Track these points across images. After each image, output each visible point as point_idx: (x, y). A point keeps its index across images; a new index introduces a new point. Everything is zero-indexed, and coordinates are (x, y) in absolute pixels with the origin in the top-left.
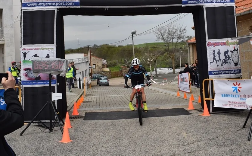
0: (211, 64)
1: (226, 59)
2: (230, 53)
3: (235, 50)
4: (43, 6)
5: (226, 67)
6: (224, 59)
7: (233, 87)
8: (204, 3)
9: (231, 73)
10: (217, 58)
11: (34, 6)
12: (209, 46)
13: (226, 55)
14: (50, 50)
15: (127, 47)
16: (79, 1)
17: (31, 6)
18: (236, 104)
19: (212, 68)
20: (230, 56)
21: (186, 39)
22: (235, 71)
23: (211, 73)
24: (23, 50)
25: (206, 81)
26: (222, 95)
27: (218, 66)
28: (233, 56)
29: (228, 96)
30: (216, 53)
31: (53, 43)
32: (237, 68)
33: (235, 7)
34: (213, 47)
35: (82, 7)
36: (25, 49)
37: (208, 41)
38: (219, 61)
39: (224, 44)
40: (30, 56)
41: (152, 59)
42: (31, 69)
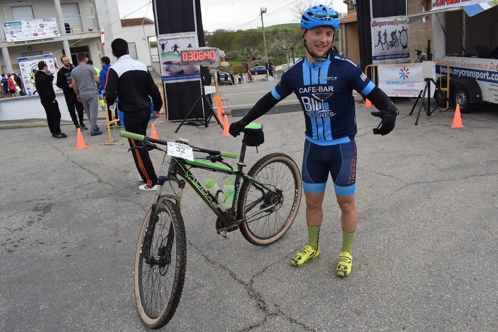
0: (376, 47)
1: (393, 40)
2: (398, 34)
3: (404, 30)
5: (392, 50)
7: (400, 73)
9: (398, 58)
10: (383, 40)
12: (374, 26)
13: (394, 36)
14: (191, 38)
18: (403, 92)
19: (377, 52)
20: (398, 37)
22: (402, 55)
23: (375, 58)
24: (159, 41)
25: (370, 67)
26: (388, 83)
27: (383, 49)
28: (401, 38)
29: (394, 83)
30: (382, 34)
31: (195, 31)
32: (405, 51)
34: (378, 27)
36: (163, 40)
37: (373, 20)
38: (384, 44)
39: (392, 23)
40: (169, 47)
41: (289, 46)
42: (172, 62)
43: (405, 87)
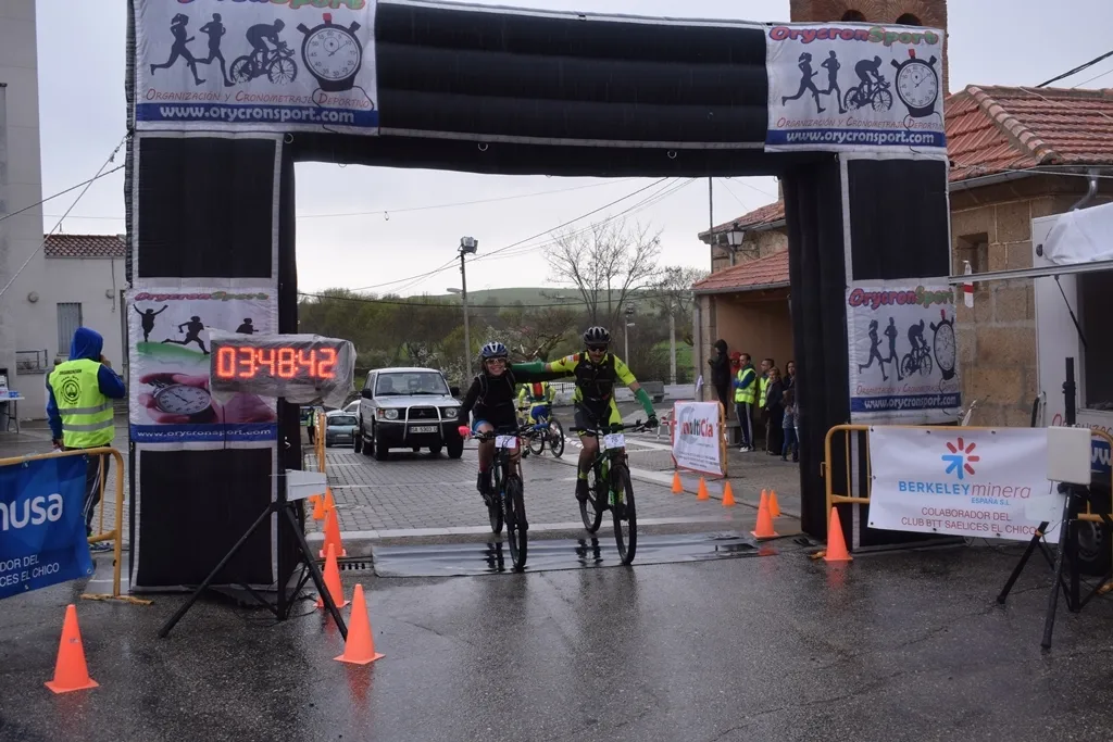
0: (863, 370)
1: (915, 353)
2: (928, 333)
3: (945, 321)
4: (226, 119)
5: (911, 383)
6: (907, 355)
7: (944, 458)
8: (843, 143)
9: (928, 407)
10: (884, 350)
11: (190, 118)
12: (855, 305)
13: (917, 338)
14: (254, 300)
15: (420, 301)
16: (376, 109)
17: (175, 118)
18: (956, 520)
19: (864, 386)
20: (930, 344)
21: (660, 279)
22: (941, 400)
23: (860, 405)
24: (138, 299)
25: (841, 433)
26: (902, 486)
27: (885, 378)
28: (939, 344)
29: (925, 489)
30: (880, 332)
31: (269, 275)
32: (949, 387)
33: (948, 164)
34: (869, 308)
35: (386, 131)
36: (148, 297)
37: (852, 285)
38: (889, 361)
39: (909, 298)
40: (169, 325)
41: (536, 348)
42: (176, 378)
43: (962, 502)
